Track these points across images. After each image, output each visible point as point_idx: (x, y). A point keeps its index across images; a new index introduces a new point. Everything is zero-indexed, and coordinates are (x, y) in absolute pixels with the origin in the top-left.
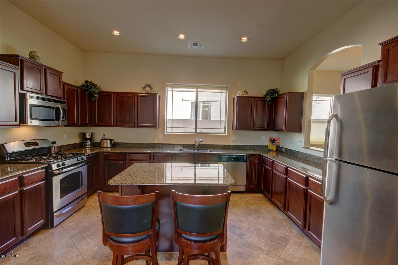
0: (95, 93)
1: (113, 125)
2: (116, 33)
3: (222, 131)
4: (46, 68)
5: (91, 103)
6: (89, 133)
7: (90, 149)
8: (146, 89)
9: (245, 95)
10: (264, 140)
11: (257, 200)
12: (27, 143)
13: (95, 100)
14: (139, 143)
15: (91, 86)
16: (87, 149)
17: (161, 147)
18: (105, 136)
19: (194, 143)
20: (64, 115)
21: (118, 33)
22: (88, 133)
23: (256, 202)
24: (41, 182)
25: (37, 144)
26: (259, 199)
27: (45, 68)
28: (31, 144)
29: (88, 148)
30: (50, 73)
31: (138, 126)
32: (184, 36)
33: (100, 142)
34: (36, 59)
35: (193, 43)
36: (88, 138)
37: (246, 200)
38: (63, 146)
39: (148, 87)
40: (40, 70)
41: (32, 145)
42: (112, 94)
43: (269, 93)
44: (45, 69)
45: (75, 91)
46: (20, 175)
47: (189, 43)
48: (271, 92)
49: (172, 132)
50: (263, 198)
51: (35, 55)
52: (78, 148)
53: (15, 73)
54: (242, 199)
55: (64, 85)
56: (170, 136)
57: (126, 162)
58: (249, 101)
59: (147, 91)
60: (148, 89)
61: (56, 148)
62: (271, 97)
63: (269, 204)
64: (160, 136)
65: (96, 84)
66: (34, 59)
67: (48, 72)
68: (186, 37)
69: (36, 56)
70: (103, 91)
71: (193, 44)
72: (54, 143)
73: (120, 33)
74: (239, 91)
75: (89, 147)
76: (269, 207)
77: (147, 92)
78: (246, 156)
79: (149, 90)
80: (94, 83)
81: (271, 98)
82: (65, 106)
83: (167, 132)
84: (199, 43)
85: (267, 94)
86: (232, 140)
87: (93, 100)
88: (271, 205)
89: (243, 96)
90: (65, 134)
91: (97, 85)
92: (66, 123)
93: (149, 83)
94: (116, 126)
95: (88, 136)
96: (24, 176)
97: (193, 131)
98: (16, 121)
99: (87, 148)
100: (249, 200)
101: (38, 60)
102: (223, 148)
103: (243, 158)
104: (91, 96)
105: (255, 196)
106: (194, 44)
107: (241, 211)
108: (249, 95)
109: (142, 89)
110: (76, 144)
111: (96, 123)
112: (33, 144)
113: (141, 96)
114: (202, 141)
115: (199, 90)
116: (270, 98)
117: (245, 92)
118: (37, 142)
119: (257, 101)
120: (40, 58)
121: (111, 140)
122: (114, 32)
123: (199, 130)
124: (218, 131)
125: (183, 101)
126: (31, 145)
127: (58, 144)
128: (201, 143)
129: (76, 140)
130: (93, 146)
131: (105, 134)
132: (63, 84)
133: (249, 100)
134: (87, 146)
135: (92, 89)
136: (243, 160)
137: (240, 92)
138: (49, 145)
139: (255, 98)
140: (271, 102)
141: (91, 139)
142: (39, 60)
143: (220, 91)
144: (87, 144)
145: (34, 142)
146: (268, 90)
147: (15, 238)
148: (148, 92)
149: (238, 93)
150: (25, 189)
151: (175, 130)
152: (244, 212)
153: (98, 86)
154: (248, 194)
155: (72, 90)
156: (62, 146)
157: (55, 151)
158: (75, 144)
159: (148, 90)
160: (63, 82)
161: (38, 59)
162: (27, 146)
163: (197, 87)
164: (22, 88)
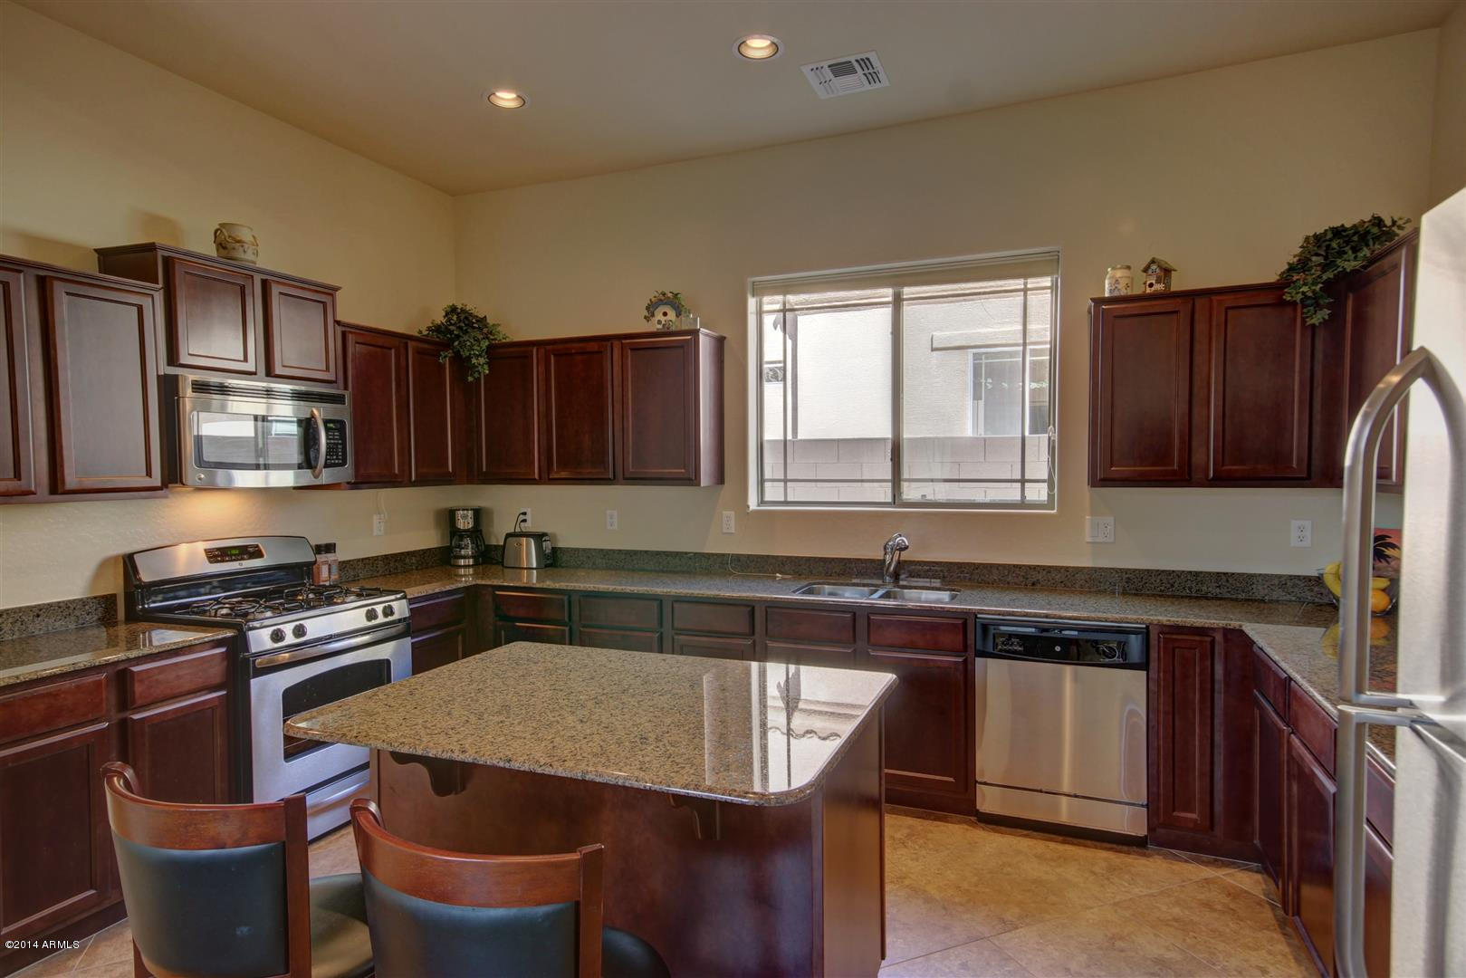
0: (474, 354)
1: (537, 476)
2: (506, 99)
3: (1038, 493)
4: (266, 280)
5: (467, 392)
6: (467, 510)
7: (471, 571)
8: (659, 316)
9: (1151, 285)
10: (1307, 543)
11: (1208, 905)
12: (218, 549)
13: (479, 379)
14: (646, 552)
15: (460, 328)
16: (462, 571)
17: (733, 568)
18: (525, 521)
19: (879, 555)
20: (340, 446)
21: (513, 96)
22: (463, 510)
23: (1195, 918)
24: (210, 693)
25: (256, 553)
26: (1227, 900)
27: (265, 277)
28: (234, 552)
29: (465, 567)
30: (280, 293)
31: (625, 479)
32: (768, 43)
33: (502, 544)
34: (234, 249)
35: (825, 64)
36: (465, 531)
37: (1137, 890)
38: (368, 559)
39: (666, 304)
40: (243, 289)
41: (233, 558)
42: (530, 348)
43: (1317, 255)
44: (265, 284)
45: (393, 350)
46: (121, 667)
47: (806, 70)
48: (1328, 247)
49: (786, 503)
50: (1260, 903)
51: (229, 237)
52: (432, 567)
53: (141, 306)
54: (1108, 879)
55: (344, 334)
56: (769, 519)
57: (571, 630)
58: (1174, 316)
59: (663, 322)
60: (665, 314)
61: (335, 568)
62: (1325, 277)
63: (1287, 950)
64: (729, 518)
65: (481, 316)
66: (226, 251)
67: (275, 290)
68: (777, 46)
69: (234, 239)
70: (508, 340)
71: (826, 67)
72: (330, 548)
73: (518, 96)
74: (1113, 269)
75: (469, 566)
76: (1271, 968)
77: (660, 327)
78: (1146, 633)
79: (672, 315)
80: (475, 312)
81: (1328, 283)
82: (344, 412)
83: (762, 502)
84: (852, 59)
85: (1301, 265)
86: (1089, 539)
87: (470, 379)
88: (1296, 959)
89: (1138, 291)
90: (379, 514)
91: (488, 321)
92: (346, 472)
93: (669, 289)
94: (550, 479)
95: (465, 522)
96: (135, 669)
97: (883, 493)
98: (149, 474)
99: (461, 567)
100: (1152, 895)
101: (240, 255)
102: (1033, 584)
103: (1123, 646)
104: (462, 365)
105: (1207, 881)
106: (829, 66)
107: (1056, 954)
108: (1178, 284)
109: (645, 317)
110: (425, 551)
111: (484, 470)
112: (238, 555)
113: (634, 349)
114: (906, 548)
115: (908, 291)
116: (1315, 283)
117: (1154, 267)
118: (257, 546)
119: (1230, 312)
120: (246, 246)
121: (539, 537)
122: (498, 94)
123: (911, 492)
124: (1012, 493)
125: (933, 350)
126: (231, 555)
127: (342, 554)
128: (905, 556)
129: (427, 538)
130: (484, 563)
131: (525, 514)
132: (339, 329)
133: (1176, 312)
134: (462, 562)
135: (466, 338)
136: (1124, 655)
137: (1119, 274)
138: (306, 556)
139: (1215, 298)
140: (1329, 306)
141: (476, 533)
142: (245, 251)
143: (1018, 283)
144: (463, 552)
145: (247, 546)
146: (1307, 239)
147: (93, 892)
148: (664, 325)
149: (1107, 282)
150: (136, 717)
151: (798, 493)
152: (1074, 966)
153: (490, 321)
154: (1165, 856)
155: (378, 350)
156: (363, 559)
157: (333, 577)
158: (421, 553)
159: (663, 319)
160: (338, 323)
161: (241, 249)
162: (218, 562)
163: (898, 280)
164: (173, 358)
